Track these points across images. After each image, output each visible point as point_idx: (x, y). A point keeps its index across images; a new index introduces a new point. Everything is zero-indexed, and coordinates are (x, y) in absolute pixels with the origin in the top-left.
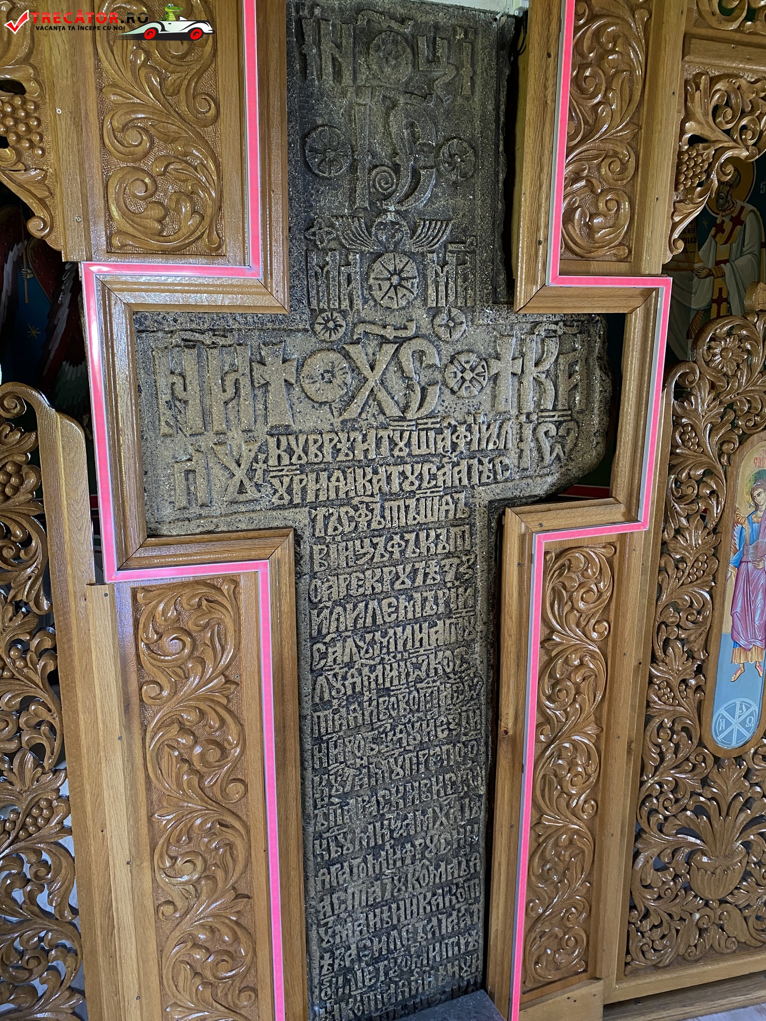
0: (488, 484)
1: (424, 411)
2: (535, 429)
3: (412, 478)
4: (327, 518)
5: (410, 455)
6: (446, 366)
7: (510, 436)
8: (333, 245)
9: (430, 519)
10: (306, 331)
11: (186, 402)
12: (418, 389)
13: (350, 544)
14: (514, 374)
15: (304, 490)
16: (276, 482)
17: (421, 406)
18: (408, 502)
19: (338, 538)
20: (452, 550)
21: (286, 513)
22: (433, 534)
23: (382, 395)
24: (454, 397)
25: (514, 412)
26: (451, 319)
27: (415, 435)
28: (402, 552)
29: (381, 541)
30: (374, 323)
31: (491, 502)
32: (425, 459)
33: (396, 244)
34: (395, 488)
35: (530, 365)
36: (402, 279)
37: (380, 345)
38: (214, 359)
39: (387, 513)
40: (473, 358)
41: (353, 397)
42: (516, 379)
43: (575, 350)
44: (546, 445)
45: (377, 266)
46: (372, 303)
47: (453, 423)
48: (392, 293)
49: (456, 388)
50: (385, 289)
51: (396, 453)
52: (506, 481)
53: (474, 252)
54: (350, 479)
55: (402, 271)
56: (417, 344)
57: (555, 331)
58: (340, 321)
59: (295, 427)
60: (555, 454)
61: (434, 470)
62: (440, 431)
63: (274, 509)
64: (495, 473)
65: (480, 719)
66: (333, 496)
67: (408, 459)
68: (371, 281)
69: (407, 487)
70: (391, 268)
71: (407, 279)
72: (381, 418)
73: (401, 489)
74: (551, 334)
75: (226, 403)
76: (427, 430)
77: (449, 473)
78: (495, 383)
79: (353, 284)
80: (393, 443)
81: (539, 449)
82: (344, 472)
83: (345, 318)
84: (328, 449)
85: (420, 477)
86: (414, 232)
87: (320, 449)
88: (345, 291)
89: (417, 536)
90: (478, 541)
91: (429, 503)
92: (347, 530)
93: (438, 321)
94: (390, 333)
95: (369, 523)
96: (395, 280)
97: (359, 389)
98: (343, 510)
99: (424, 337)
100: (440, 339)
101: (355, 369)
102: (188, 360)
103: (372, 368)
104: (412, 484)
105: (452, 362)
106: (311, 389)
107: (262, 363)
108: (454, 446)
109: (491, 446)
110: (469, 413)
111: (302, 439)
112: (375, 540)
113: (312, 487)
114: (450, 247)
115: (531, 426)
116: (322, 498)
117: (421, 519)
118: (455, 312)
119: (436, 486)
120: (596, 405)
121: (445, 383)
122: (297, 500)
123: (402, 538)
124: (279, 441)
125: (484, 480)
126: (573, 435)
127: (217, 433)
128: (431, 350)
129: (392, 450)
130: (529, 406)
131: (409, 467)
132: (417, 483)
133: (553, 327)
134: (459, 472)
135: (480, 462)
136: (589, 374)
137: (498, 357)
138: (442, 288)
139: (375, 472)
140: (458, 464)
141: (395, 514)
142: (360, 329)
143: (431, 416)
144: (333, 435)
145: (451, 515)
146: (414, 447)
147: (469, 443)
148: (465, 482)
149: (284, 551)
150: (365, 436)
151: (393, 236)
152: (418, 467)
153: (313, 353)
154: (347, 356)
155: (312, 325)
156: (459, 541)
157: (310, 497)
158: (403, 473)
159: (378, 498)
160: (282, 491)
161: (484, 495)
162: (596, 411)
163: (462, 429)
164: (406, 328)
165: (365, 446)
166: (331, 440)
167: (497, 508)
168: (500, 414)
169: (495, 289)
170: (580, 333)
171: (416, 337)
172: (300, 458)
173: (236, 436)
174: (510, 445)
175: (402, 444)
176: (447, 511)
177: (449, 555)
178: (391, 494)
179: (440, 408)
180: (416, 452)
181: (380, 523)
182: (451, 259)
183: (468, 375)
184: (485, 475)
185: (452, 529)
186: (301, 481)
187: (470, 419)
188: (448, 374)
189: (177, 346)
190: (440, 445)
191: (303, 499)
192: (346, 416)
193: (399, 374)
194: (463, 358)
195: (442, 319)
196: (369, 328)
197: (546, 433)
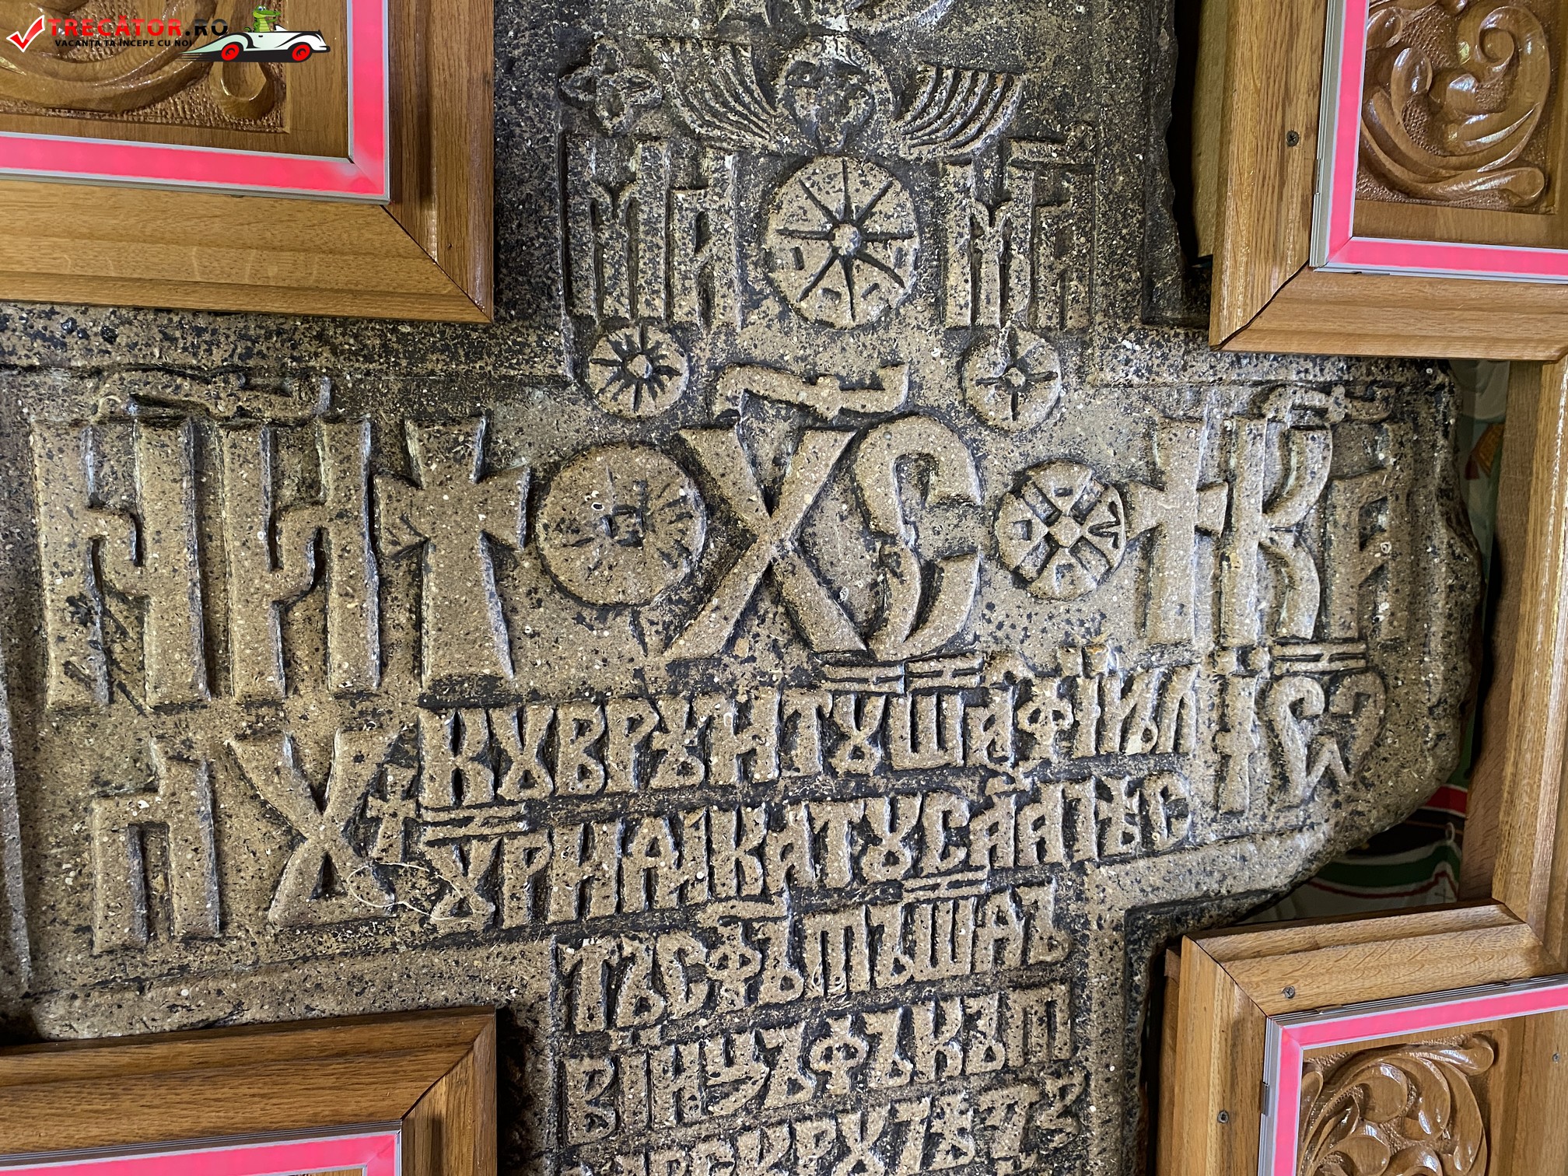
0: (1125, 859)
1: (931, 638)
2: (1263, 695)
3: (891, 841)
4: (613, 975)
5: (886, 767)
6: (1000, 502)
7: (1190, 716)
8: (652, 123)
9: (947, 967)
10: (561, 383)
11: (141, 602)
12: (912, 569)
13: (690, 1053)
14: (1203, 532)
15: (540, 885)
16: (445, 861)
17: (921, 619)
18: (878, 915)
19: (653, 1036)
20: (1015, 1061)
21: (476, 958)
22: (954, 1013)
23: (801, 587)
24: (1022, 595)
25: (1203, 643)
26: (1016, 362)
27: (902, 708)
28: (859, 1074)
29: (790, 1040)
30: (777, 367)
31: (1132, 912)
32: (934, 782)
33: (853, 133)
34: (839, 871)
35: (1250, 504)
36: (868, 238)
37: (797, 436)
38: (244, 462)
39: (812, 952)
40: (1083, 482)
41: (709, 589)
42: (1208, 546)
43: (1376, 467)
44: (1295, 739)
45: (791, 194)
46: (772, 306)
47: (1021, 672)
48: (835, 279)
49: (1029, 570)
50: (815, 264)
51: (843, 762)
52: (1179, 848)
53: (1087, 168)
54: (695, 845)
55: (868, 212)
56: (911, 436)
57: (1321, 413)
58: (671, 356)
59: (514, 682)
60: (1319, 770)
61: (961, 814)
62: (979, 698)
63: (437, 945)
64: (1147, 826)
66: (636, 900)
67: (881, 783)
68: (772, 240)
69: (875, 869)
70: (835, 204)
71: (885, 238)
72: (797, 655)
73: (857, 874)
74: (1313, 421)
75: (284, 607)
76: (942, 692)
77: (1007, 826)
78: (1147, 557)
79: (713, 247)
80: (832, 733)
81: (1276, 754)
82: (675, 825)
83: (685, 348)
84: (623, 750)
85: (918, 838)
86: (905, 99)
87: (598, 750)
88: (687, 263)
89: (907, 1020)
90: (1093, 1032)
91: (945, 920)
92: (680, 1007)
93: (977, 366)
94: (827, 399)
95: (753, 987)
96: (846, 239)
97: (725, 564)
98: (668, 945)
99: (932, 413)
100: (982, 421)
101: (716, 508)
103: (771, 501)
104: (892, 859)
105: (1017, 492)
106: (570, 565)
107: (407, 477)
108: (1024, 742)
109: (1135, 744)
110: (1068, 645)
111: (537, 719)
112: (771, 1038)
113: (565, 873)
114: (1017, 151)
115: (1254, 685)
116: (600, 906)
117: (919, 968)
118: (1028, 343)
119: (966, 865)
120: (1437, 627)
121: (995, 554)
122: (516, 916)
123: (858, 1027)
124: (458, 729)
125: (1115, 846)
126: (1371, 711)
127: (249, 703)
128: (954, 455)
129: (828, 753)
130: (1248, 628)
131: (880, 809)
132: (907, 856)
133: (1317, 400)
134: (1039, 823)
135: (1103, 793)
136: (1415, 536)
137: (1156, 481)
138: (990, 270)
139: (776, 822)
140: (1035, 798)
141: (837, 957)
142: (735, 384)
143: (954, 649)
144: (642, 708)
145: (1012, 956)
146: (901, 747)
147: (1069, 735)
148: (1056, 851)
150: (743, 709)
151: (843, 108)
152: (910, 807)
153: (581, 452)
154: (691, 466)
155: (579, 368)
156: (1037, 1032)
157: (560, 906)
158: (863, 828)
159: (782, 905)
160: (466, 887)
161: (1114, 892)
162: (1436, 645)
163: (1047, 693)
164: (876, 385)
165: (745, 742)
166: (634, 724)
167: (1150, 929)
168: (1163, 647)
169: (1148, 283)
170: (1391, 419)
171: (909, 412)
172: (527, 781)
174: (1190, 742)
175: (860, 737)
176: (1000, 944)
177: (1003, 1077)
178: (824, 891)
179: (980, 628)
180: (905, 759)
181: (787, 984)
182: (1020, 185)
183: (1068, 532)
184: (1115, 833)
185: (1013, 996)
186: (530, 854)
187: (1073, 664)
188: (1008, 526)
189: (116, 419)
190: (980, 739)
191: (538, 909)
192: (683, 647)
193: (855, 523)
194: (1052, 480)
195: (988, 362)
196: (763, 382)
197: (1296, 707)
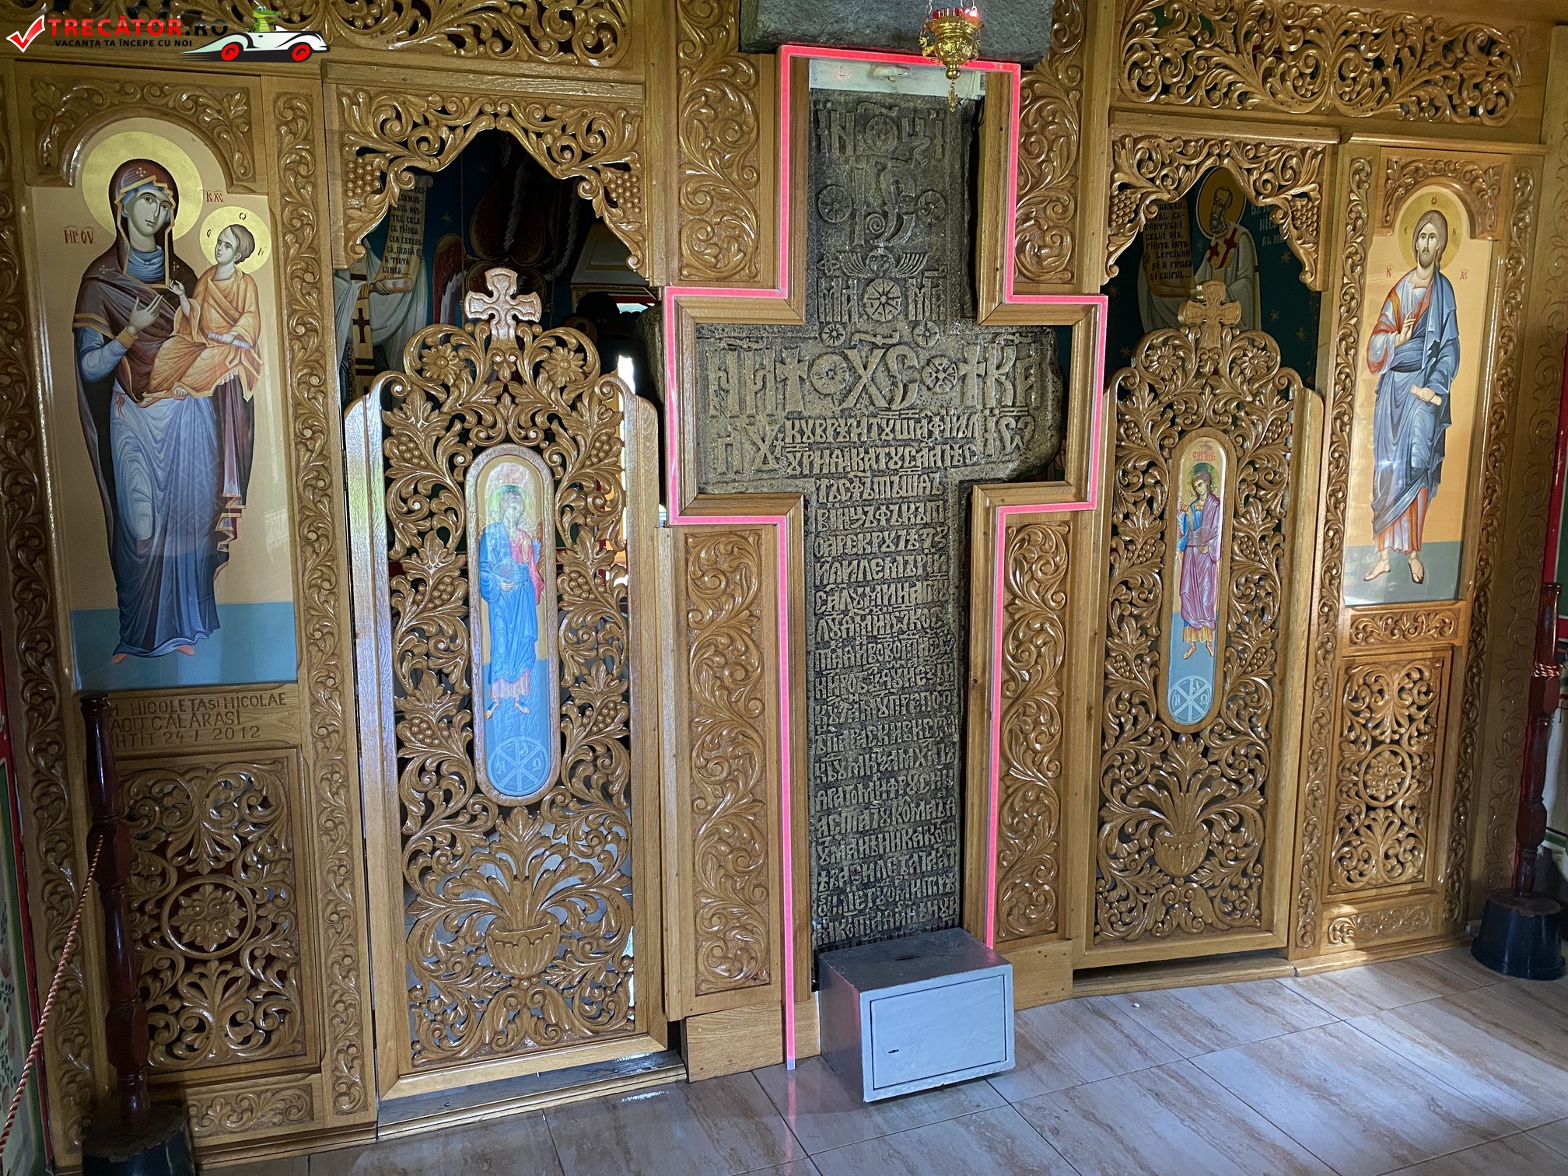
0: (958, 467)
1: (906, 404)
2: (997, 422)
3: (896, 459)
4: (829, 487)
5: (894, 439)
6: (923, 367)
7: (976, 427)
8: (837, 273)
9: (910, 493)
10: (816, 338)
11: (728, 391)
12: (901, 386)
13: (846, 510)
14: (979, 375)
15: (811, 463)
16: (790, 456)
17: (903, 399)
18: (892, 478)
19: (837, 505)
20: (929, 521)
21: (797, 482)
22: (913, 507)
23: (873, 390)
24: (930, 393)
25: (980, 407)
26: (927, 329)
27: (898, 423)
28: (888, 520)
29: (871, 510)
30: (866, 333)
31: (961, 482)
32: (906, 443)
33: (885, 272)
34: (883, 466)
35: (992, 368)
36: (889, 299)
37: (872, 350)
38: (749, 359)
39: (876, 487)
40: (945, 361)
41: (850, 391)
42: (981, 380)
43: (1030, 356)
44: (1007, 436)
45: (870, 289)
46: (865, 317)
47: (929, 414)
48: (881, 310)
49: (931, 386)
50: (876, 307)
51: (883, 437)
52: (974, 465)
53: (945, 277)
54: (847, 457)
55: (889, 292)
56: (900, 350)
57: (1012, 341)
58: (841, 330)
59: (805, 414)
60: (1015, 444)
61: (914, 453)
62: (918, 421)
63: (788, 478)
64: (964, 458)
65: (953, 672)
66: (833, 470)
67: (893, 443)
68: (865, 300)
69: (892, 466)
70: (881, 291)
71: (893, 299)
72: (872, 408)
73: (887, 468)
74: (1009, 343)
75: (756, 393)
76: (908, 419)
77: (926, 456)
78: (963, 382)
79: (851, 303)
80: (881, 429)
81: (1001, 439)
82: (842, 451)
83: (845, 328)
84: (830, 431)
85: (902, 458)
86: (898, 263)
87: (824, 431)
88: (845, 308)
89: (900, 507)
90: (950, 515)
91: (910, 480)
92: (844, 499)
93: (917, 331)
94: (879, 341)
95: (861, 493)
96: (883, 299)
97: (854, 384)
98: (841, 482)
99: (906, 344)
100: (918, 345)
101: (852, 369)
102: (731, 359)
103: (865, 368)
104: (896, 463)
105: (928, 364)
106: (818, 384)
107: (783, 362)
108: (930, 433)
109: (961, 435)
110: (942, 406)
111: (811, 422)
112: (866, 509)
113: (817, 462)
114: (926, 274)
115: (994, 419)
116: (825, 471)
117: (903, 493)
118: (930, 324)
119: (915, 466)
120: (1050, 403)
121: (922, 381)
122: (806, 472)
123: (887, 508)
124: (793, 424)
125: (955, 463)
126: (1030, 427)
127: (749, 417)
128: (911, 354)
129: (880, 435)
130: (992, 403)
131: (893, 449)
132: (900, 463)
133: (1011, 337)
134: (934, 455)
135: (952, 448)
136: (1042, 376)
137: (965, 361)
138: (920, 306)
139: (867, 452)
140: (934, 449)
141: (882, 488)
142: (857, 337)
143: (912, 407)
144: (834, 421)
145: (928, 492)
146: (898, 433)
147: (942, 431)
148: (939, 464)
149: (797, 511)
150: (859, 422)
151: (882, 266)
152: (900, 449)
153: (820, 356)
154: (846, 358)
155: (820, 334)
156: (934, 514)
157: (816, 470)
158: (888, 454)
159: (868, 474)
160: (795, 464)
161: (956, 476)
162: (1050, 408)
163: (937, 419)
164: (891, 337)
165: (859, 430)
166: (833, 425)
167: (966, 489)
168: (968, 408)
169: (962, 307)
170: (1034, 342)
171: (899, 343)
172: (809, 438)
173: (761, 418)
174: (976, 435)
175: (888, 430)
176: (924, 488)
177: (926, 525)
178: (879, 471)
179: (918, 402)
180: (900, 437)
181: (870, 494)
182: (927, 283)
183: (941, 376)
184: (956, 459)
185: (928, 503)
186: (809, 457)
187: (943, 412)
188: (925, 374)
189: (724, 349)
190: (919, 432)
191: (811, 472)
192: (844, 405)
193: (886, 373)
194: (937, 361)
195: (920, 330)
196: (863, 336)
197: (1007, 426)
